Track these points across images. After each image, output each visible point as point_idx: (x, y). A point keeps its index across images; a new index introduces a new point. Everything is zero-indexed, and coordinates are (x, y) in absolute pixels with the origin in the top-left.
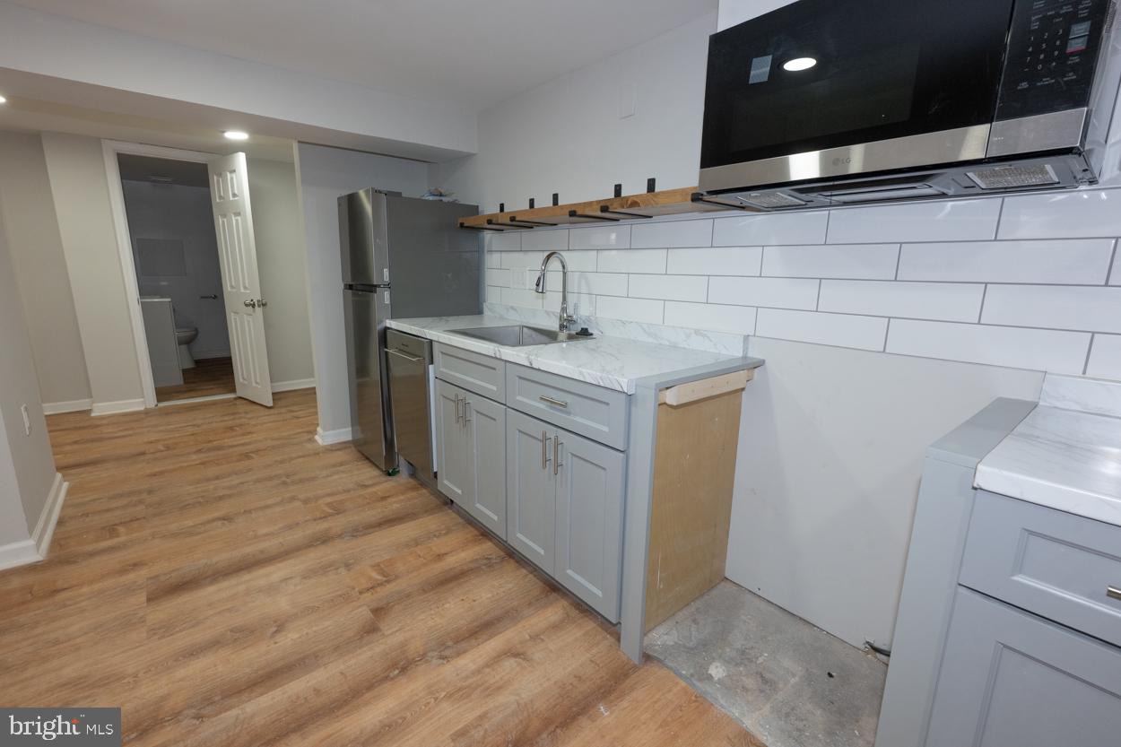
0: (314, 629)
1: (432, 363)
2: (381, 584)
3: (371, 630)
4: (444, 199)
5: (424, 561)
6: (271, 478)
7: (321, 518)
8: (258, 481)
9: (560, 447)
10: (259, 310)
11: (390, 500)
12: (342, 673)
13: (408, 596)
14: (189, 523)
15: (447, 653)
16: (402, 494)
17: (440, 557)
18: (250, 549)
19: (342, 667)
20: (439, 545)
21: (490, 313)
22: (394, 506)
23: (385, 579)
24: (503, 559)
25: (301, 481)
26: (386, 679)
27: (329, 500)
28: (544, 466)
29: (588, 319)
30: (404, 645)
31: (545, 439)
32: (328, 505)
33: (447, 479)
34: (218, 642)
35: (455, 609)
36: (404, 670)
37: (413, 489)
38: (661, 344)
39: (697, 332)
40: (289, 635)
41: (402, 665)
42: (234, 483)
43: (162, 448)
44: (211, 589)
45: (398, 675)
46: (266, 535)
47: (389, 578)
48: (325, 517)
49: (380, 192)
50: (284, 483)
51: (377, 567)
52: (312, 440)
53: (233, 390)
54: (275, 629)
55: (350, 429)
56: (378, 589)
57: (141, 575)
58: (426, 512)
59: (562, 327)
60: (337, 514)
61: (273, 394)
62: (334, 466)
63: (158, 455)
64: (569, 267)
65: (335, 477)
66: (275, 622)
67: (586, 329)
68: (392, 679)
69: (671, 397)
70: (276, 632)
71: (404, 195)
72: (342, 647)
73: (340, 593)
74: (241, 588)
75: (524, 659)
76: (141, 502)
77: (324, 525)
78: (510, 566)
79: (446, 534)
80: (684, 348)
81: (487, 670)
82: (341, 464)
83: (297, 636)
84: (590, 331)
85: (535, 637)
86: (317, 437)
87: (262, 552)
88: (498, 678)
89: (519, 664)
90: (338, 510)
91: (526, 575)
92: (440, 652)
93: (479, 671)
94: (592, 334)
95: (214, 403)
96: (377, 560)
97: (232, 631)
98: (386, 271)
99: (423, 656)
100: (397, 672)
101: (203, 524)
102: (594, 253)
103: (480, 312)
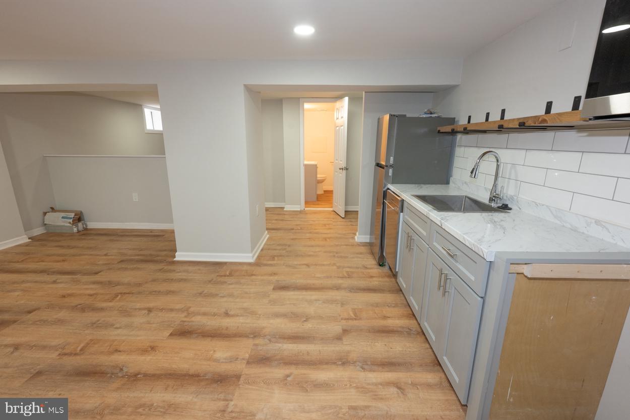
0: (318, 326)
1: (402, 211)
2: (352, 319)
3: (339, 338)
4: (433, 116)
5: (377, 317)
6: (330, 252)
7: (341, 277)
8: (325, 252)
10: (344, 172)
11: (374, 279)
12: (319, 351)
13: (361, 330)
14: (296, 263)
15: (366, 367)
16: (382, 278)
17: (385, 318)
18: (311, 282)
19: (321, 349)
20: (387, 311)
21: (453, 185)
22: (375, 282)
23: (355, 317)
24: (418, 333)
25: (341, 257)
26: (335, 363)
27: (348, 270)
28: (439, 289)
29: (512, 198)
30: (349, 352)
31: (441, 271)
32: (347, 272)
33: (401, 277)
34: (286, 315)
35: (380, 348)
36: (343, 364)
37: (389, 276)
38: (564, 226)
39: (597, 222)
40: (309, 325)
41: (343, 361)
42: (317, 250)
43: (299, 228)
44: (292, 293)
45: (340, 365)
46: (318, 277)
47: (357, 318)
48: (343, 277)
49: (394, 115)
50: (334, 256)
51: (354, 310)
52: (353, 238)
53: (332, 207)
54: (305, 319)
55: (369, 236)
56: (350, 321)
57: (276, 278)
58: (389, 291)
59: (491, 200)
60: (348, 278)
61: (345, 211)
62: (357, 254)
63: (297, 231)
65: (356, 259)
66: (306, 316)
67: (507, 205)
68: (337, 365)
69: (527, 271)
70: (305, 321)
71: (407, 116)
72: (324, 340)
73: (333, 315)
74: (301, 297)
75: (402, 392)
76: (285, 249)
77: (340, 281)
78: (421, 339)
79: (394, 307)
80: (583, 233)
81: (380, 386)
82: (361, 253)
83: (311, 326)
84: (509, 206)
85: (414, 385)
86: (356, 237)
87: (314, 284)
88: (384, 393)
89: (398, 393)
90: (349, 276)
91: (427, 348)
92: (363, 365)
93: (376, 385)
94: (510, 209)
96: (356, 307)
97: (291, 313)
98: (392, 159)
99: (354, 362)
100: (340, 363)
101: (300, 265)
102: (524, 152)
103: (448, 183)
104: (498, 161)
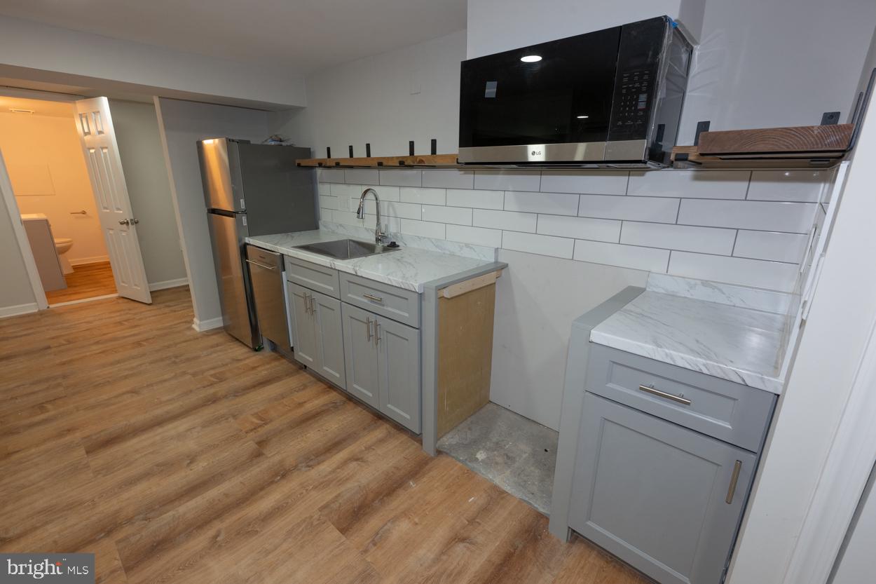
0: (217, 458)
1: (284, 270)
2: (260, 426)
3: (257, 455)
4: (283, 144)
5: (289, 408)
6: (162, 360)
7: (208, 386)
8: (151, 363)
9: (378, 327)
10: (132, 228)
11: (259, 369)
12: (241, 483)
13: (281, 431)
14: (105, 397)
15: (311, 463)
16: (268, 363)
17: (301, 405)
18: (159, 411)
19: (241, 479)
20: (299, 397)
21: (325, 229)
22: (263, 372)
23: (263, 422)
24: (344, 402)
25: (188, 360)
26: (272, 482)
27: (212, 372)
28: (369, 340)
29: (395, 235)
30: (281, 461)
31: (368, 322)
32: (212, 376)
33: (301, 351)
34: (148, 474)
35: (314, 436)
36: (283, 476)
37: (276, 359)
38: (444, 253)
39: (467, 245)
40: (200, 464)
41: (282, 473)
42: (135, 364)
43: (64, 342)
44: (135, 441)
45: (280, 480)
46: (168, 401)
47: (265, 421)
48: (211, 385)
49: (233, 141)
50: (175, 363)
51: (256, 415)
52: (191, 329)
54: (189, 462)
55: (221, 318)
56: (259, 429)
57: (78, 435)
58: (287, 375)
59: (378, 240)
60: (221, 381)
61: (151, 292)
62: (212, 347)
63: (62, 348)
64: (380, 198)
65: (215, 355)
66: (188, 457)
67: (395, 243)
68: (276, 482)
69: (447, 293)
71: (252, 143)
72: (239, 467)
73: (232, 434)
74: (158, 438)
75: (362, 461)
76: (59, 385)
77: (211, 391)
78: (350, 406)
79: (303, 389)
80: (459, 256)
81: (339, 470)
82: (217, 345)
83: (206, 464)
84: (397, 243)
85: (368, 448)
86: (194, 326)
87: (168, 412)
88: (346, 473)
89: (359, 465)
90: (221, 379)
91: (361, 411)
92: (307, 463)
93: (334, 471)
94: (398, 246)
95: (100, 303)
96: (256, 410)
97: (157, 466)
98: (242, 201)
99: (296, 467)
100: (279, 478)
101: (116, 397)
102: (397, 189)
103: (317, 228)
104: (377, 199)
